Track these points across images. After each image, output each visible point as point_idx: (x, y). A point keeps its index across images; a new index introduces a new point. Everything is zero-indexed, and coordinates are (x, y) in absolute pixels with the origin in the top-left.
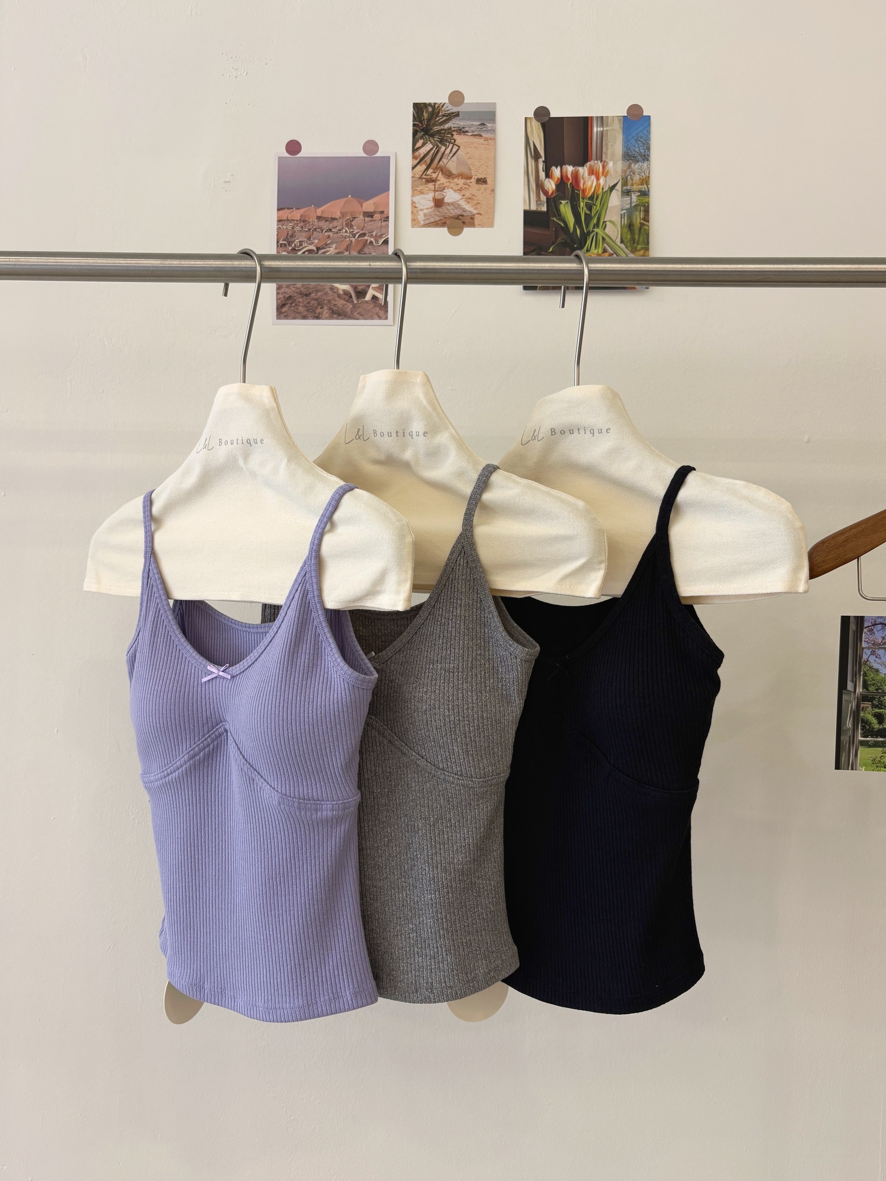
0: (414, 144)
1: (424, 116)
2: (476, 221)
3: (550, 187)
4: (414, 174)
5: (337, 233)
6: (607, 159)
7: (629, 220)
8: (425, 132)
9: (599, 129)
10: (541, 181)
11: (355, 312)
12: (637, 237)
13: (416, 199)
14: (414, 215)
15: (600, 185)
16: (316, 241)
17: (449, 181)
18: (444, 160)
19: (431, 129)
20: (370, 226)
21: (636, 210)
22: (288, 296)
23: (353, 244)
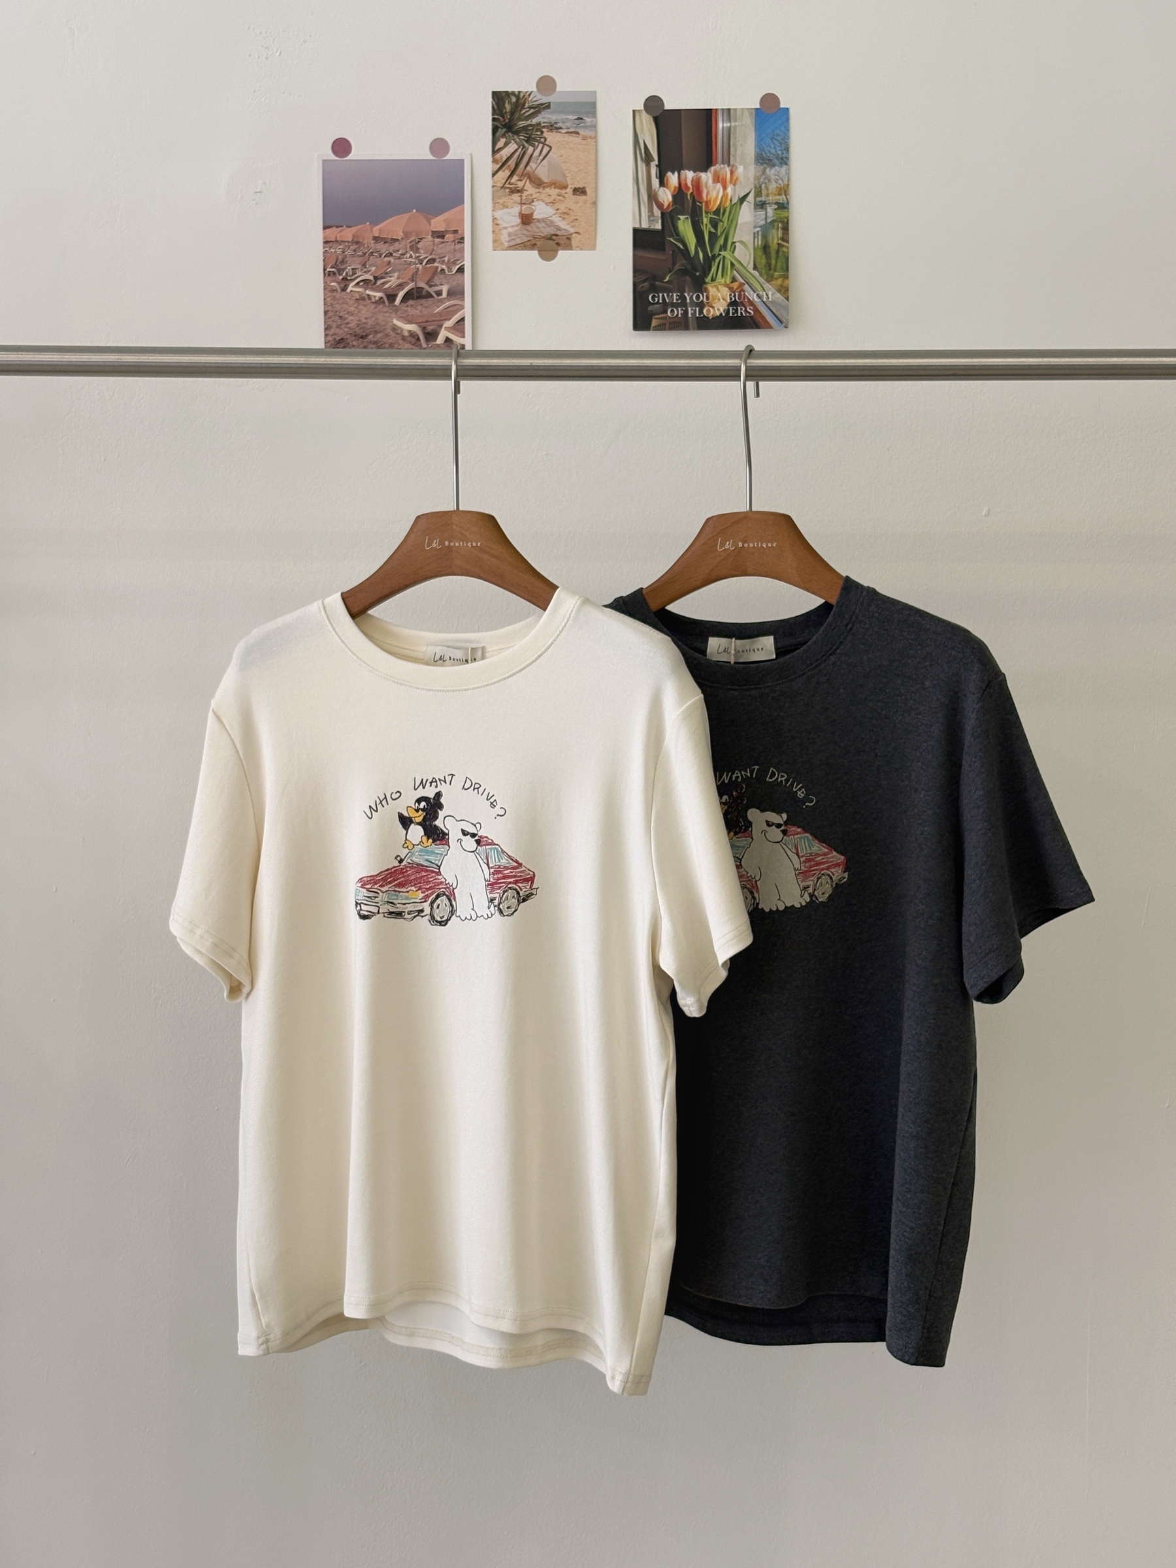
0: (494, 143)
1: (505, 108)
2: (574, 243)
3: (666, 198)
4: (494, 182)
5: (399, 258)
6: (736, 162)
7: (764, 240)
8: (507, 128)
9: (725, 125)
10: (654, 190)
12: (773, 262)
13: (498, 214)
14: (496, 234)
15: (727, 195)
16: (373, 269)
17: (539, 191)
18: (532, 165)
19: (516, 124)
20: (440, 250)
21: (773, 227)
22: (340, 338)
23: (419, 273)
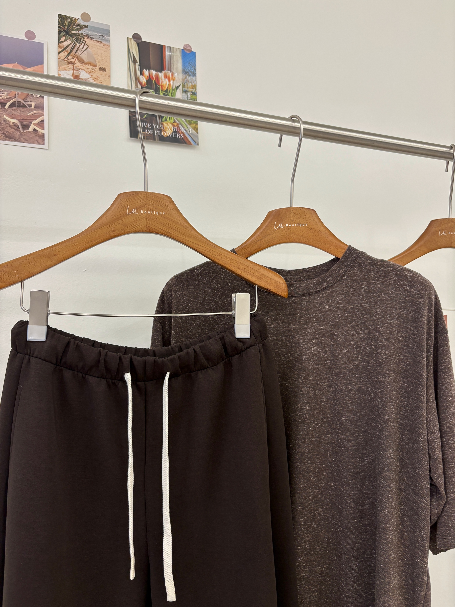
0: (59, 38)
1: (65, 23)
3: (143, 80)
4: (59, 57)
6: (174, 71)
8: (66, 33)
9: (169, 53)
10: (138, 76)
11: (22, 138)
13: (61, 72)
15: (170, 84)
17: (83, 65)
18: (79, 53)
19: (70, 32)
23: (19, 94)
